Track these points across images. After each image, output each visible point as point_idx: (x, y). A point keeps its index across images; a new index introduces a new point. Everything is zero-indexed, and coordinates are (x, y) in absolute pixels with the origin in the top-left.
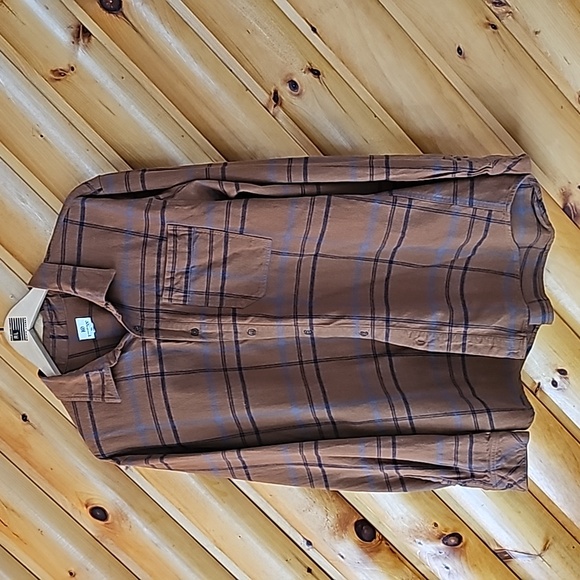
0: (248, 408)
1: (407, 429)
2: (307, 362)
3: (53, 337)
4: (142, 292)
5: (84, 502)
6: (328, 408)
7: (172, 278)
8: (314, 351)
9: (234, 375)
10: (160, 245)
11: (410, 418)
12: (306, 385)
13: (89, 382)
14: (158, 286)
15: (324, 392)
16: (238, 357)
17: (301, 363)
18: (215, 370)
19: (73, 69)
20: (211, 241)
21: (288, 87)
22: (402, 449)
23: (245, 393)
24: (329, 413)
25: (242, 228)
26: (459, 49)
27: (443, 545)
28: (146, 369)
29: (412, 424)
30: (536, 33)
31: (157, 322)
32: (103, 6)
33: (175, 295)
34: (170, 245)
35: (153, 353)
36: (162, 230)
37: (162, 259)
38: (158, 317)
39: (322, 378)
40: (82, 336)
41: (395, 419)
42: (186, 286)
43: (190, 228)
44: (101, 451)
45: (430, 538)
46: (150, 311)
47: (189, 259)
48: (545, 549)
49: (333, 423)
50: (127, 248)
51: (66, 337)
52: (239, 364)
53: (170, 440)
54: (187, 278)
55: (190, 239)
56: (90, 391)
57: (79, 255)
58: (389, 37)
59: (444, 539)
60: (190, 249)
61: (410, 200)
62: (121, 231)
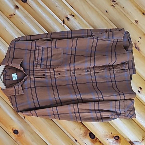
0: (58, 96)
1: (102, 100)
2: (74, 84)
3: (6, 79)
4: (30, 65)
5: (12, 128)
6: (80, 95)
7: (38, 61)
8: (76, 81)
9: (55, 88)
10: (34, 53)
11: (103, 97)
12: (74, 90)
13: (15, 90)
14: (34, 64)
15: (79, 91)
16: (56, 83)
17: (73, 84)
18: (49, 86)
19: (14, 14)
20: (48, 51)
21: (66, 19)
22: (101, 104)
23: (58, 92)
24: (81, 96)
25: (56, 46)
26: (106, 11)
27: (114, 139)
28: (31, 86)
29: (103, 99)
30: (123, 8)
31: (34, 73)
32: (22, 1)
33: (38, 65)
34: (37, 52)
35: (33, 81)
36: (35, 49)
37: (35, 56)
38: (34, 72)
39: (78, 88)
40: (14, 79)
41: (99, 98)
42: (41, 63)
43: (42, 47)
44: (18, 110)
45: (111, 137)
46: (32, 70)
47: (42, 55)
48: (143, 140)
49: (82, 99)
50: (26, 54)
51: (9, 79)
52: (56, 85)
53: (37, 106)
54: (41, 61)
55: (42, 50)
56: (15, 92)
57: (14, 56)
58: (90, 8)
59: (115, 137)
60: (42, 53)
61: (98, 38)
62: (25, 49)
